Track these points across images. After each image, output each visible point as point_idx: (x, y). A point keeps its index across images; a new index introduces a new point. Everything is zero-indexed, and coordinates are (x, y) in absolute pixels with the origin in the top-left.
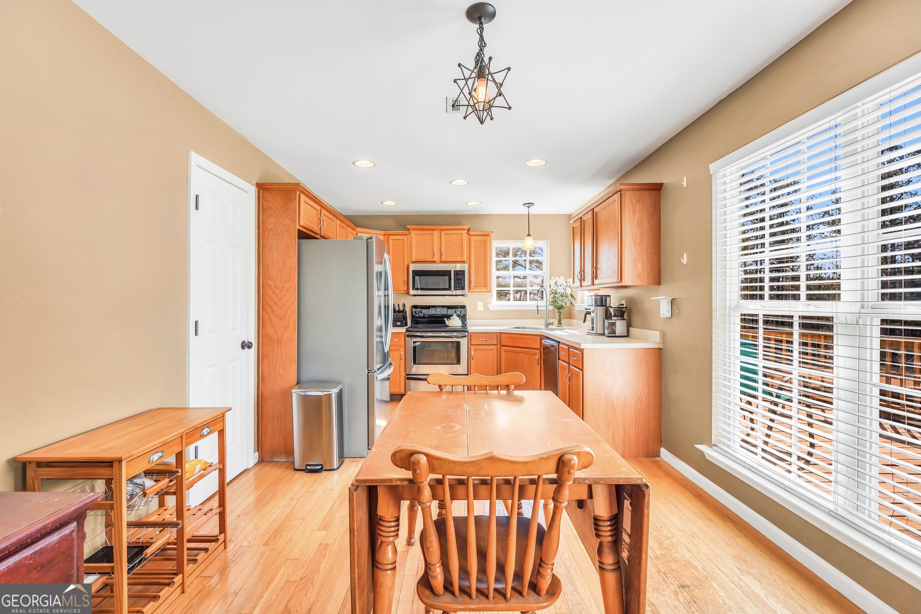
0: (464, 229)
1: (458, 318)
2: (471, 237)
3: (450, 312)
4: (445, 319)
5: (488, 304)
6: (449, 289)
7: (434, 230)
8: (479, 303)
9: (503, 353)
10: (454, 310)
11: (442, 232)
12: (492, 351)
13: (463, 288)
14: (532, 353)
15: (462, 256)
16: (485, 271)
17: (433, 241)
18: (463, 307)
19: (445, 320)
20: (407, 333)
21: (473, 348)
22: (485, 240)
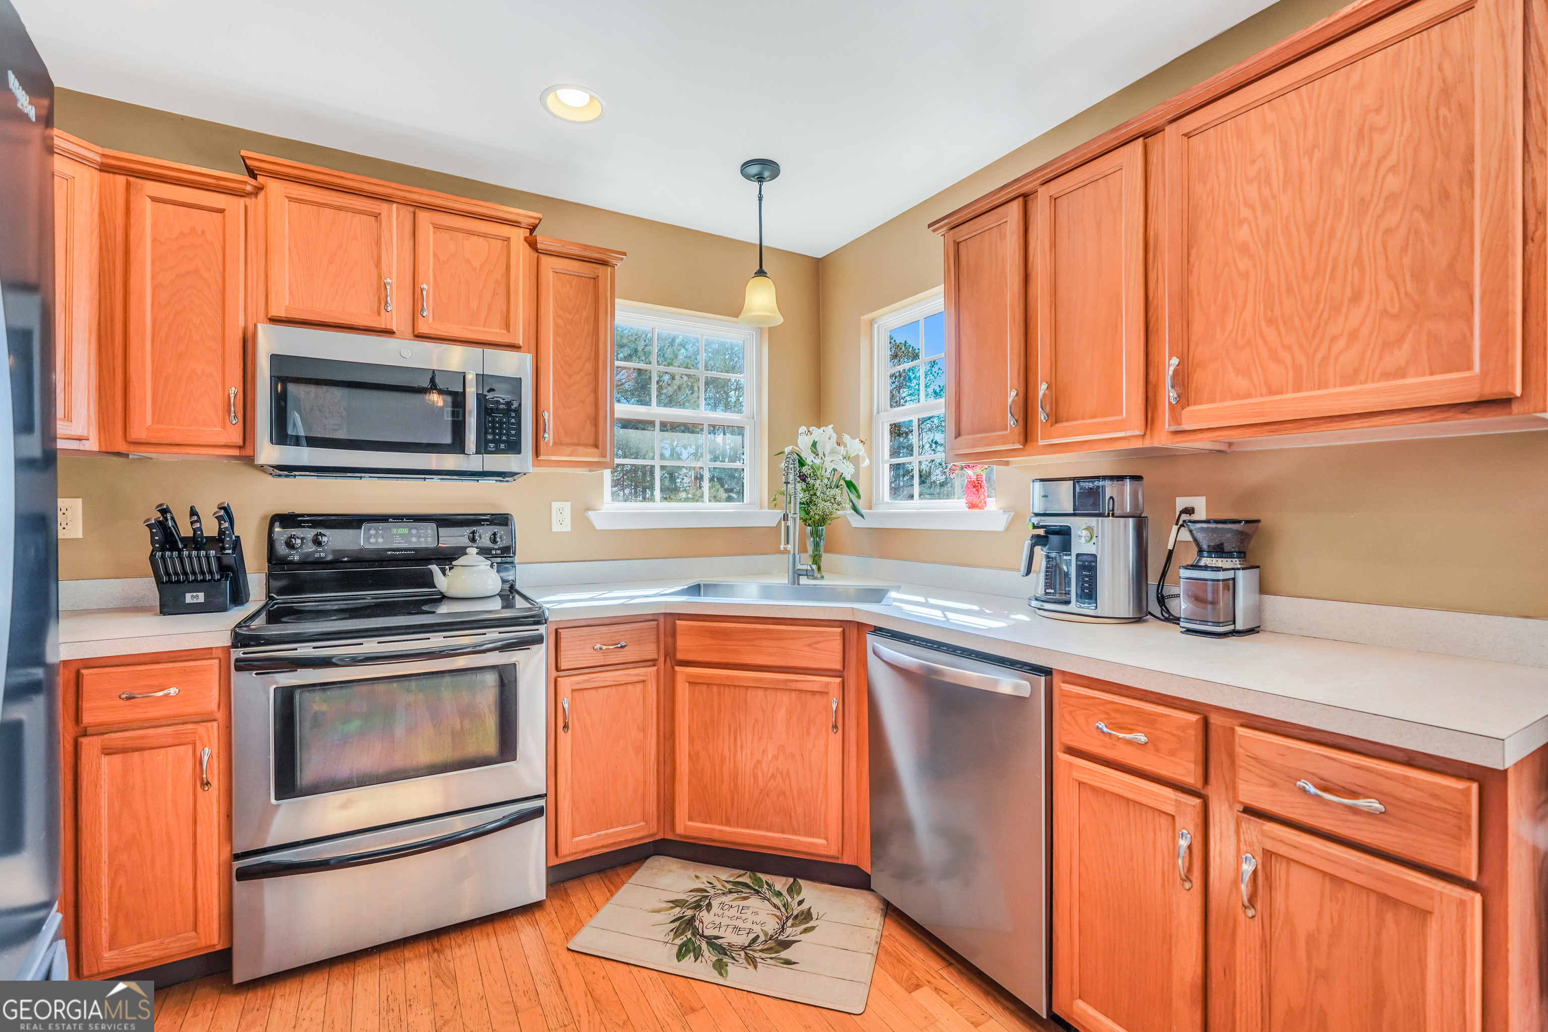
0: (515, 224)
1: (483, 564)
2: (544, 258)
3: (451, 538)
4: (434, 568)
5: (588, 509)
6: (457, 445)
7: (387, 199)
8: (555, 505)
9: (683, 692)
10: (467, 531)
11: (424, 217)
12: (639, 687)
13: (514, 447)
14: (809, 687)
15: (507, 325)
16: (595, 390)
17: (378, 243)
18: (503, 520)
19: (431, 573)
20: (238, 653)
21: (566, 684)
22: (596, 279)
